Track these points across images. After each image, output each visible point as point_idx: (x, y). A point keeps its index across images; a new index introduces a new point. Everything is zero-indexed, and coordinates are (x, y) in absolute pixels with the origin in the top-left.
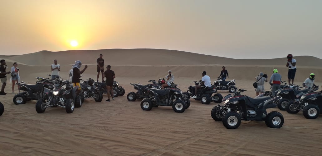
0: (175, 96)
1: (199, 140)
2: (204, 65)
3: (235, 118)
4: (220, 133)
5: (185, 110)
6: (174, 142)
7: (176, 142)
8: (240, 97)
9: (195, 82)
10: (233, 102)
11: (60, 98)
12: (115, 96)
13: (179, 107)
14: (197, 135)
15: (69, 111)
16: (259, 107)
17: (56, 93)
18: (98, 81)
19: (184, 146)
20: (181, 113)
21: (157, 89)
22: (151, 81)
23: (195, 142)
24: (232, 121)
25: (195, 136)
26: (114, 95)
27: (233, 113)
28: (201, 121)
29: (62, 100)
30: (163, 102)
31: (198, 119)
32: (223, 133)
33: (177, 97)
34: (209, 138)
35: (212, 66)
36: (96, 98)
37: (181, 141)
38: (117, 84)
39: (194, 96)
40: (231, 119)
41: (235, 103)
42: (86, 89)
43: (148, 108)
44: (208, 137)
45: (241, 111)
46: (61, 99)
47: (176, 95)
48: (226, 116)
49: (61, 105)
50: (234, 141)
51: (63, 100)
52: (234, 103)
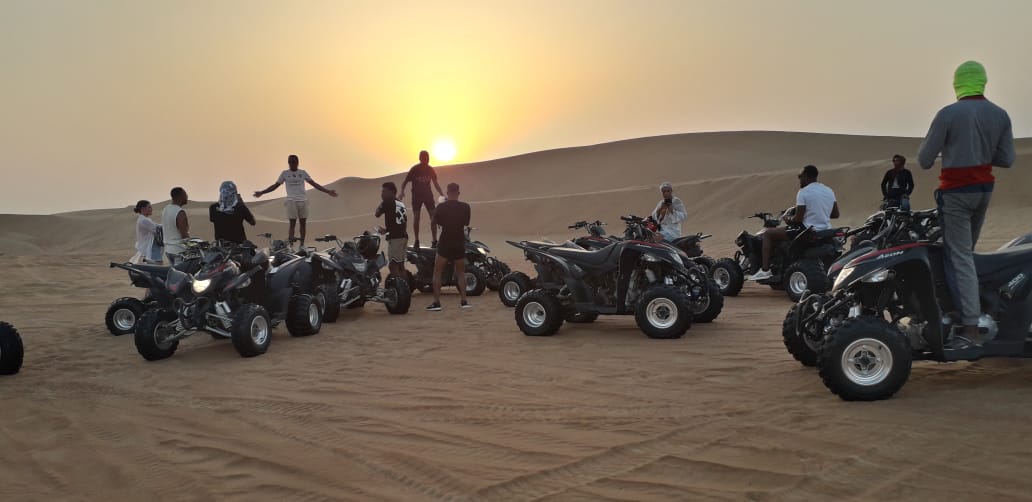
0: (647, 271)
1: (663, 459)
2: (844, 165)
3: (880, 347)
4: (800, 419)
5: (688, 327)
6: (533, 468)
7: (545, 473)
8: (907, 251)
9: (762, 216)
10: (871, 276)
11: (218, 305)
12: (470, 294)
13: (663, 314)
14: (674, 433)
15: (246, 349)
16: (1010, 296)
17: (201, 285)
18: (417, 243)
19: (569, 489)
20: (668, 341)
21: (585, 251)
22: (581, 225)
23: (640, 470)
24: (865, 363)
25: (661, 439)
26: (468, 289)
27: (869, 326)
28: (737, 369)
29: (222, 309)
30: (607, 300)
31: (730, 360)
32: (810, 424)
33: (655, 273)
34: (726, 446)
35: (873, 167)
36: (387, 299)
37: (576, 465)
38: (481, 250)
39: (761, 271)
40: (859, 354)
41: (878, 277)
42: (349, 272)
43: (543, 325)
44: (719, 443)
45: (915, 317)
46: (222, 306)
47: (651, 265)
48: (830, 341)
49: (221, 327)
50: (848, 462)
51: (229, 311)
52: (875, 279)
